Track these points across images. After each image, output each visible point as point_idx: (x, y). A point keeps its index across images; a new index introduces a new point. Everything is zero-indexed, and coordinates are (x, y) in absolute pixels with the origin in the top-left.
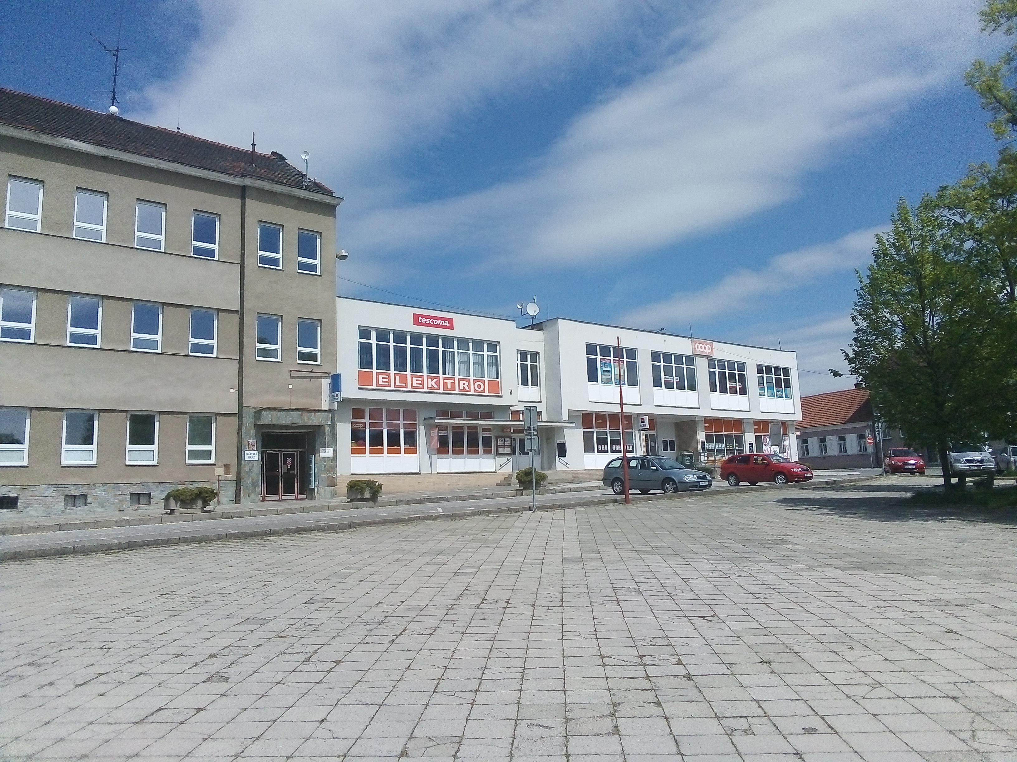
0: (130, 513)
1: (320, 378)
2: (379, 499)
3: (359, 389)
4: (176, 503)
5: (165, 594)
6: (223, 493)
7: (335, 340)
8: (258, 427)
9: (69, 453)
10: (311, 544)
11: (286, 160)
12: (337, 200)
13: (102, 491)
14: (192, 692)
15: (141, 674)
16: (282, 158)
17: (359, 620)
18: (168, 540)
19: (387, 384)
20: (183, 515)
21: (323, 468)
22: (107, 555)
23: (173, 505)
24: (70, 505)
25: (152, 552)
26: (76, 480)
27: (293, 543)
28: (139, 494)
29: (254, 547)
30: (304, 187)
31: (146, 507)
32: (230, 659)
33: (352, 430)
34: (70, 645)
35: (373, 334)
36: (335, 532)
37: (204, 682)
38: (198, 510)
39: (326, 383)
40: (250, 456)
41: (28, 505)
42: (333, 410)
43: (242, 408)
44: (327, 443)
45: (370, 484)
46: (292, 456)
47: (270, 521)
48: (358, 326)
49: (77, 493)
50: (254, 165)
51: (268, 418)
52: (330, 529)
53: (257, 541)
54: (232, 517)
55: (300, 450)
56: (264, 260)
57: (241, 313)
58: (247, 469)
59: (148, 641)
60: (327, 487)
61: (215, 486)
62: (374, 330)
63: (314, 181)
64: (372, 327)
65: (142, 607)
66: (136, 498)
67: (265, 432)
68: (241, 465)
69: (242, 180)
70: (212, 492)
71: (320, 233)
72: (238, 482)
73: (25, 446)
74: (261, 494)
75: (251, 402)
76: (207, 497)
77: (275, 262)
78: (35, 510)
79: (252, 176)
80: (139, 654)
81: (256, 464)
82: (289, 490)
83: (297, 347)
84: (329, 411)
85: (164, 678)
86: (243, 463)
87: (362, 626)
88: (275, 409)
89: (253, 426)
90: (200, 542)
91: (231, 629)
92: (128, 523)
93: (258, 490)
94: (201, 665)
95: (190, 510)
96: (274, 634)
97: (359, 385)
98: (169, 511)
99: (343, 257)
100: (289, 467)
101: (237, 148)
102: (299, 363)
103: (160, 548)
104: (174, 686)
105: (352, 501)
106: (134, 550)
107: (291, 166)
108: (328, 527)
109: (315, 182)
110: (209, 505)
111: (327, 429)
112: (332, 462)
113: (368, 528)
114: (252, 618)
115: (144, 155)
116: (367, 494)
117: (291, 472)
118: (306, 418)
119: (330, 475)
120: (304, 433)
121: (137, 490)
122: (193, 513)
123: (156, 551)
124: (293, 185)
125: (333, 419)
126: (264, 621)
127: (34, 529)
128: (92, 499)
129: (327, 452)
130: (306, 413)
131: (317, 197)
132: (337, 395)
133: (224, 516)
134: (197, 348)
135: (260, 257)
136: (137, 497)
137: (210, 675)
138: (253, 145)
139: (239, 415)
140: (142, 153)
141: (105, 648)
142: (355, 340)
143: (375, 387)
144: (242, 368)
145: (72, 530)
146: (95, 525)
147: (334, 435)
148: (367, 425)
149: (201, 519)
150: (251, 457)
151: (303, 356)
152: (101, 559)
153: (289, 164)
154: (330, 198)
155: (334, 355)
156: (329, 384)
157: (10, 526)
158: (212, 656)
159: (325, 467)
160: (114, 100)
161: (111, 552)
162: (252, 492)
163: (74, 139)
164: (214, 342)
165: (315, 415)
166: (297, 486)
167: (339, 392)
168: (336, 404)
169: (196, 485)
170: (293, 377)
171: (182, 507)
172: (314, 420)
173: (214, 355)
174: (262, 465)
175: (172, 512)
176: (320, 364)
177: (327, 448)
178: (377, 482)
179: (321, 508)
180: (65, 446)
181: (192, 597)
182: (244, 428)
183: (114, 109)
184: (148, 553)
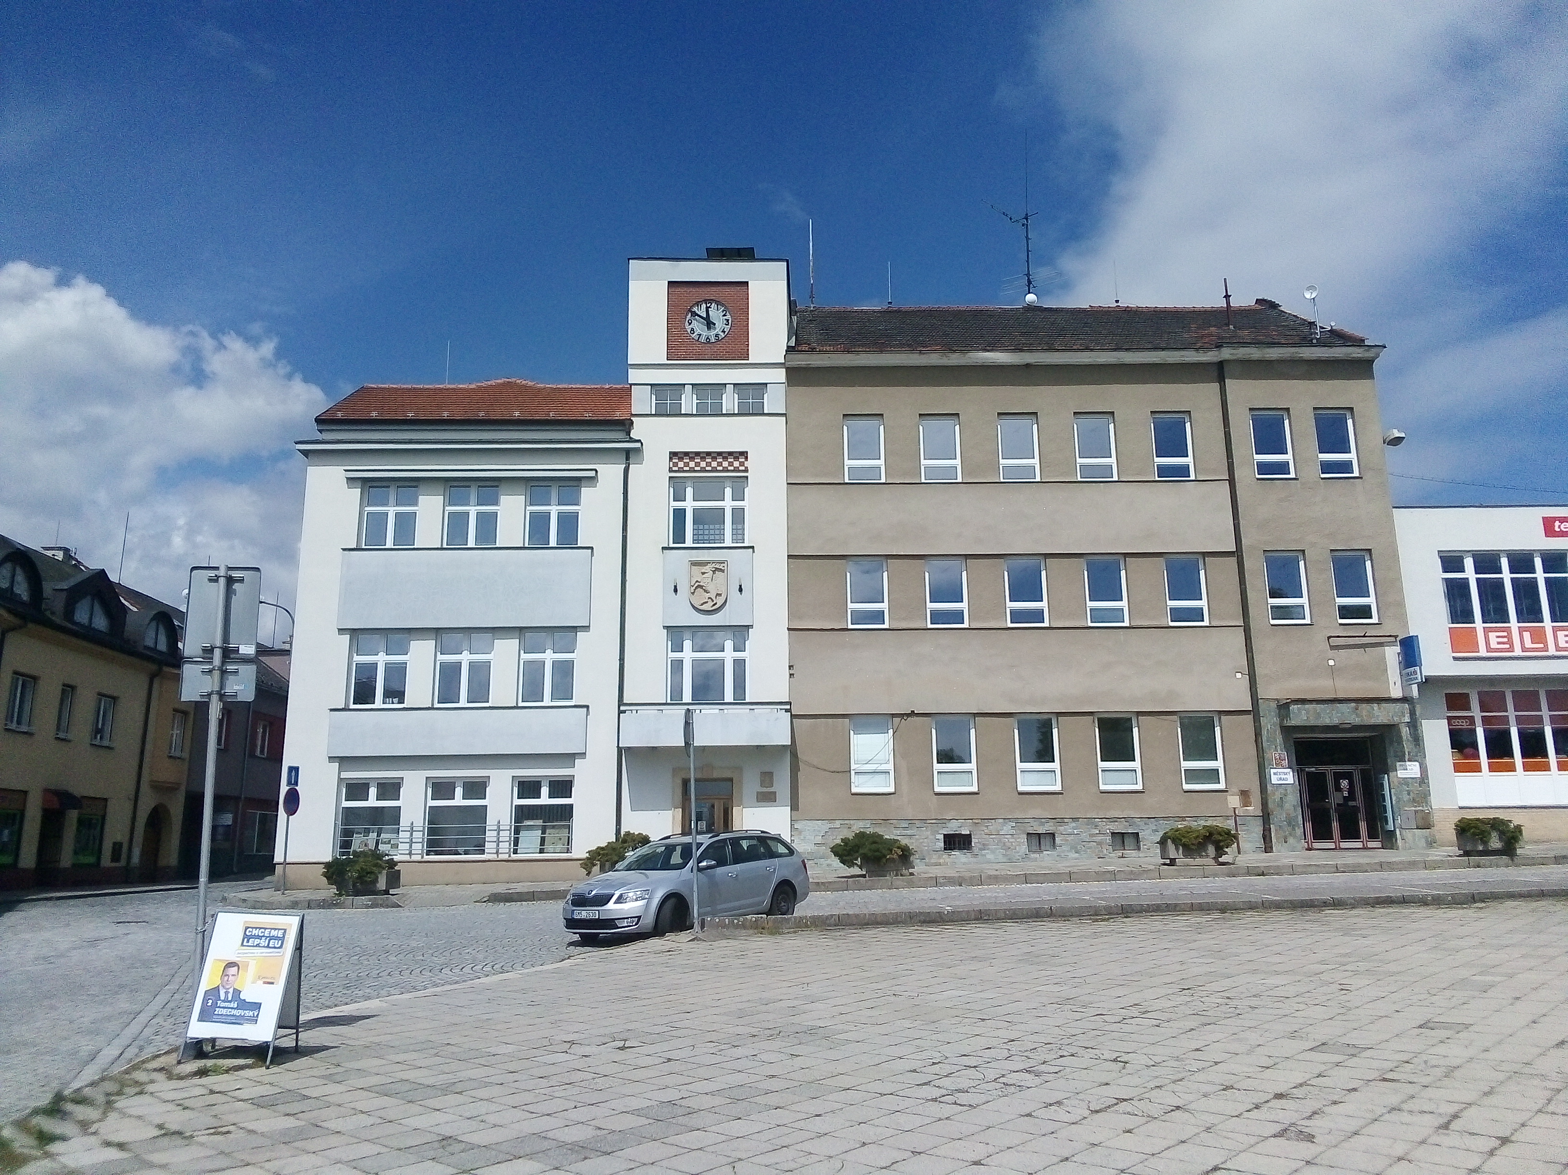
0: (1114, 861)
1: (1381, 644)
2: (1519, 851)
3: (1455, 659)
4: (1177, 849)
5: (1189, 989)
6: (1244, 836)
7: (1399, 579)
8: (1287, 731)
9: (1026, 774)
10: (1407, 926)
11: (1280, 306)
12: (1374, 350)
13: (1074, 828)
14: (1259, 1148)
15: (1178, 1108)
16: (1273, 306)
17: (1526, 1070)
18: (1176, 905)
19: (1508, 646)
20: (1189, 867)
21: (1406, 797)
22: (1093, 922)
23: (1172, 853)
24: (1034, 848)
25: (1156, 923)
26: (1037, 813)
27: (1375, 922)
28: (1123, 834)
29: (1312, 926)
30: (1315, 341)
31: (1134, 853)
32: (1310, 1105)
33: (1450, 730)
34: (1073, 1050)
35: (1469, 563)
36: (1446, 908)
37: (1275, 1136)
38: (1213, 862)
39: (1392, 654)
40: (1280, 776)
41: (984, 847)
42: (1412, 698)
43: (1258, 701)
44: (1407, 753)
45: (1497, 825)
46: (1348, 776)
47: (1327, 884)
48: (1438, 551)
49: (1041, 830)
50: (1231, 326)
51: (1300, 716)
52: (1437, 901)
53: (1312, 915)
54: (1263, 874)
55: (1360, 767)
56: (1263, 468)
57: (1238, 554)
58: (1277, 796)
59: (1177, 1059)
60: (1417, 829)
61: (1230, 824)
62: (1470, 554)
63: (1330, 328)
64: (1464, 551)
65: (1158, 1004)
66: (1118, 839)
67: (1299, 738)
68: (1267, 792)
69: (1217, 353)
70: (1228, 833)
71: (1351, 409)
72: (1266, 817)
73: (972, 766)
74: (1305, 839)
75: (1270, 691)
76: (1220, 841)
77: (1283, 468)
78: (993, 852)
79: (1231, 344)
80: (1168, 1077)
81: (1290, 790)
82: (1350, 832)
83: (1334, 599)
84: (1404, 700)
85: (1211, 1119)
86: (1269, 788)
87: (1536, 1082)
88: (1311, 701)
89: (1278, 731)
90: (1223, 911)
91: (1300, 1057)
92: (1113, 876)
93: (1299, 831)
94: (1265, 1108)
95: (1198, 861)
96: (1375, 1075)
97: (1453, 652)
98: (1168, 861)
99: (1397, 441)
100: (1346, 794)
101: (1203, 307)
102: (1341, 624)
103: (1166, 917)
104: (1230, 1135)
105: (1467, 854)
106: (1130, 917)
107: (1289, 314)
108: (1432, 898)
109: (1332, 331)
110: (1226, 853)
111: (1405, 731)
112: (1420, 787)
113: (1510, 903)
114: (1331, 1042)
115: (1078, 350)
116: (1495, 843)
117: (1351, 803)
118: (1364, 713)
119: (1421, 808)
120: (1365, 737)
121: (1119, 828)
122: (1204, 865)
123: (1162, 922)
124: (1298, 344)
125: (1412, 713)
126: (1354, 1051)
127: (995, 879)
128: (1062, 840)
129: (1410, 770)
130: (1364, 705)
131: (1338, 352)
132: (1415, 672)
133: (1250, 871)
134: (1178, 614)
135: (1257, 464)
136: (1120, 839)
137: (1283, 1127)
138: (1227, 297)
139: (1255, 712)
140: (1075, 347)
141: (1120, 1061)
142: (1437, 576)
143: (1483, 652)
144: (1251, 638)
145: (1042, 884)
146: (1070, 877)
147: (1417, 740)
148: (1478, 721)
149: (1215, 875)
150: (1280, 779)
151: (1346, 612)
152: (1088, 928)
153: (1286, 313)
154: (1360, 350)
155: (1401, 604)
156: (1399, 654)
157: (967, 875)
158: (1279, 1096)
159: (1409, 794)
160: (1030, 286)
161: (1100, 919)
162: (1290, 834)
163: (988, 351)
164: (1203, 603)
165: (1380, 709)
166: (1363, 826)
167: (1418, 667)
168: (1415, 688)
169: (1203, 823)
170: (1333, 648)
171: (1185, 856)
172: (1380, 715)
173: (1206, 623)
174: (1300, 791)
175: (1173, 862)
176: (1377, 622)
177: (1408, 763)
178: (1510, 821)
179: (1412, 865)
180: (1020, 766)
181: (1228, 998)
182: (1264, 733)
183: (1031, 297)
184: (1151, 923)
